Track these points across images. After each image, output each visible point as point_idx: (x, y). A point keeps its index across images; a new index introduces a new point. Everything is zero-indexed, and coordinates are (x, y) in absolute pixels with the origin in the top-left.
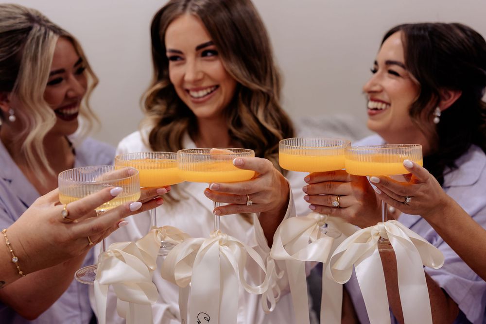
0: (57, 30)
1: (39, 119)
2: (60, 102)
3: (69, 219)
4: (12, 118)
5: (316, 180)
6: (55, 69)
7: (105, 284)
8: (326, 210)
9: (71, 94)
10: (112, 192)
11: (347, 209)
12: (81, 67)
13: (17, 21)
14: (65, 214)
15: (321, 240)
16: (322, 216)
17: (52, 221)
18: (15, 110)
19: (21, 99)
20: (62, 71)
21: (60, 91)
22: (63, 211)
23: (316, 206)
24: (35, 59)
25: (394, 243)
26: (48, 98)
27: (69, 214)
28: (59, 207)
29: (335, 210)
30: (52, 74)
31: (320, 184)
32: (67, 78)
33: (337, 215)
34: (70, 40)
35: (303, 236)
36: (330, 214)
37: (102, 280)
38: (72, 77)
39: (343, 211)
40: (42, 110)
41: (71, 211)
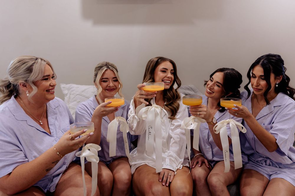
3: (72, 139)
5: (193, 107)
8: (195, 115)
10: (84, 130)
11: (202, 115)
14: (71, 138)
15: (194, 123)
16: (194, 117)
17: (68, 140)
22: (70, 137)
27: (72, 137)
29: (198, 115)
31: (194, 109)
33: (199, 117)
35: (190, 122)
36: (197, 116)
38: (110, 81)
39: (200, 116)
41: (73, 137)
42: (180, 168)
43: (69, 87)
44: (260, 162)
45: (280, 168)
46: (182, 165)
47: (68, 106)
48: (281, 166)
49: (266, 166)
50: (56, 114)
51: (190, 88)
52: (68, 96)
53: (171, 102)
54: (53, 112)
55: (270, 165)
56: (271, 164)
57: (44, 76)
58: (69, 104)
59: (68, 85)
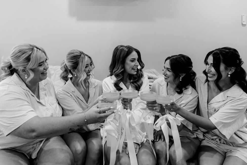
0: (87, 55)
1: (82, 75)
2: (87, 72)
4: (76, 75)
6: (87, 64)
7: (105, 130)
8: (152, 110)
9: (89, 70)
12: (91, 64)
13: (78, 53)
14: (99, 111)
17: (96, 112)
18: (76, 73)
19: (78, 71)
20: (88, 64)
21: (87, 69)
23: (149, 109)
24: (82, 62)
25: (169, 120)
26: (85, 71)
28: (98, 109)
29: (154, 110)
30: (86, 65)
32: (88, 66)
34: (90, 57)
37: (105, 129)
38: (90, 66)
40: (83, 73)
42: (144, 141)
43: (55, 69)
44: (215, 140)
45: (233, 146)
46: (146, 139)
47: (53, 83)
48: (234, 145)
49: (221, 144)
50: (45, 90)
51: (152, 72)
52: (54, 75)
53: (136, 80)
54: (43, 89)
55: (224, 144)
56: (225, 142)
57: (39, 63)
58: (54, 82)
59: (55, 67)
